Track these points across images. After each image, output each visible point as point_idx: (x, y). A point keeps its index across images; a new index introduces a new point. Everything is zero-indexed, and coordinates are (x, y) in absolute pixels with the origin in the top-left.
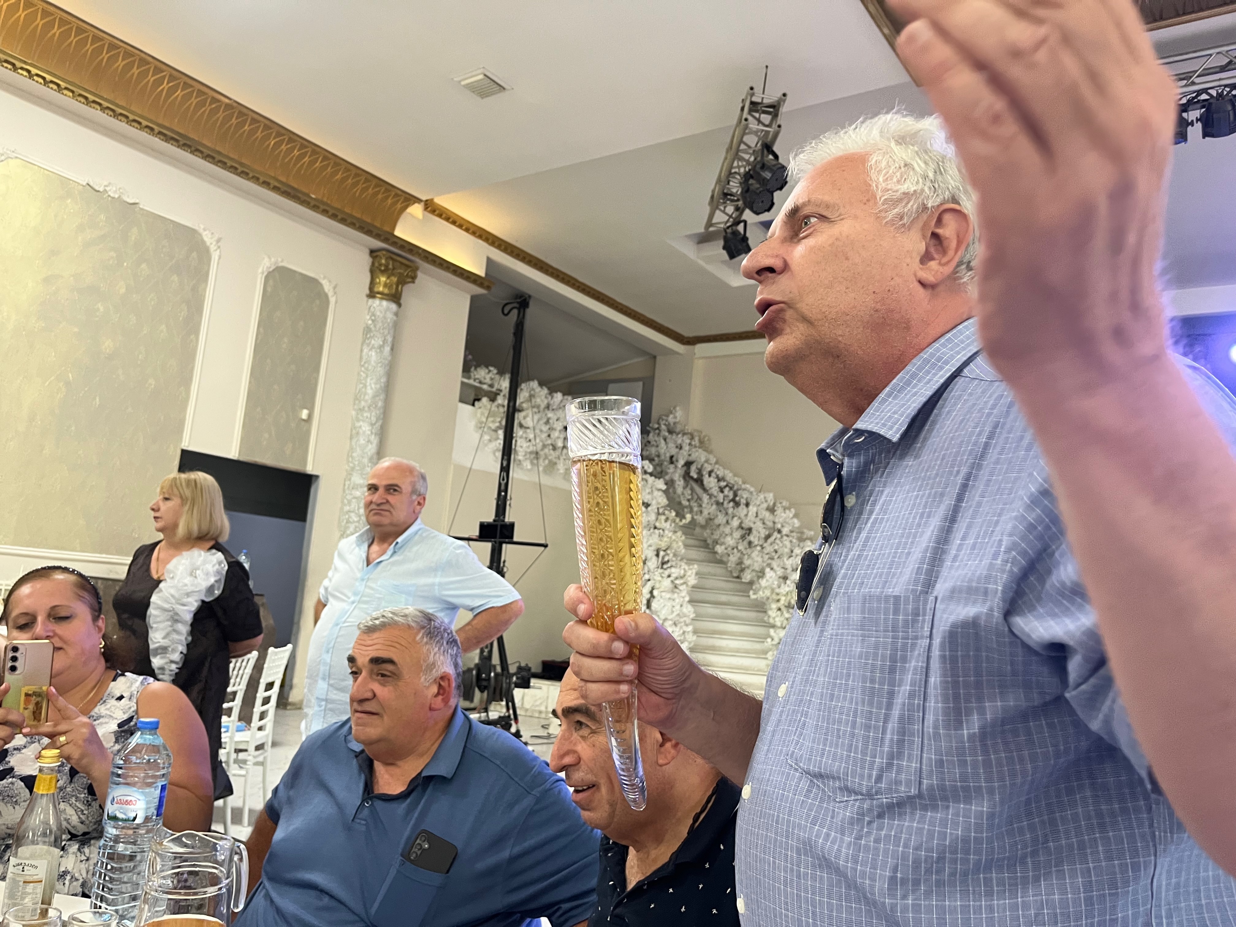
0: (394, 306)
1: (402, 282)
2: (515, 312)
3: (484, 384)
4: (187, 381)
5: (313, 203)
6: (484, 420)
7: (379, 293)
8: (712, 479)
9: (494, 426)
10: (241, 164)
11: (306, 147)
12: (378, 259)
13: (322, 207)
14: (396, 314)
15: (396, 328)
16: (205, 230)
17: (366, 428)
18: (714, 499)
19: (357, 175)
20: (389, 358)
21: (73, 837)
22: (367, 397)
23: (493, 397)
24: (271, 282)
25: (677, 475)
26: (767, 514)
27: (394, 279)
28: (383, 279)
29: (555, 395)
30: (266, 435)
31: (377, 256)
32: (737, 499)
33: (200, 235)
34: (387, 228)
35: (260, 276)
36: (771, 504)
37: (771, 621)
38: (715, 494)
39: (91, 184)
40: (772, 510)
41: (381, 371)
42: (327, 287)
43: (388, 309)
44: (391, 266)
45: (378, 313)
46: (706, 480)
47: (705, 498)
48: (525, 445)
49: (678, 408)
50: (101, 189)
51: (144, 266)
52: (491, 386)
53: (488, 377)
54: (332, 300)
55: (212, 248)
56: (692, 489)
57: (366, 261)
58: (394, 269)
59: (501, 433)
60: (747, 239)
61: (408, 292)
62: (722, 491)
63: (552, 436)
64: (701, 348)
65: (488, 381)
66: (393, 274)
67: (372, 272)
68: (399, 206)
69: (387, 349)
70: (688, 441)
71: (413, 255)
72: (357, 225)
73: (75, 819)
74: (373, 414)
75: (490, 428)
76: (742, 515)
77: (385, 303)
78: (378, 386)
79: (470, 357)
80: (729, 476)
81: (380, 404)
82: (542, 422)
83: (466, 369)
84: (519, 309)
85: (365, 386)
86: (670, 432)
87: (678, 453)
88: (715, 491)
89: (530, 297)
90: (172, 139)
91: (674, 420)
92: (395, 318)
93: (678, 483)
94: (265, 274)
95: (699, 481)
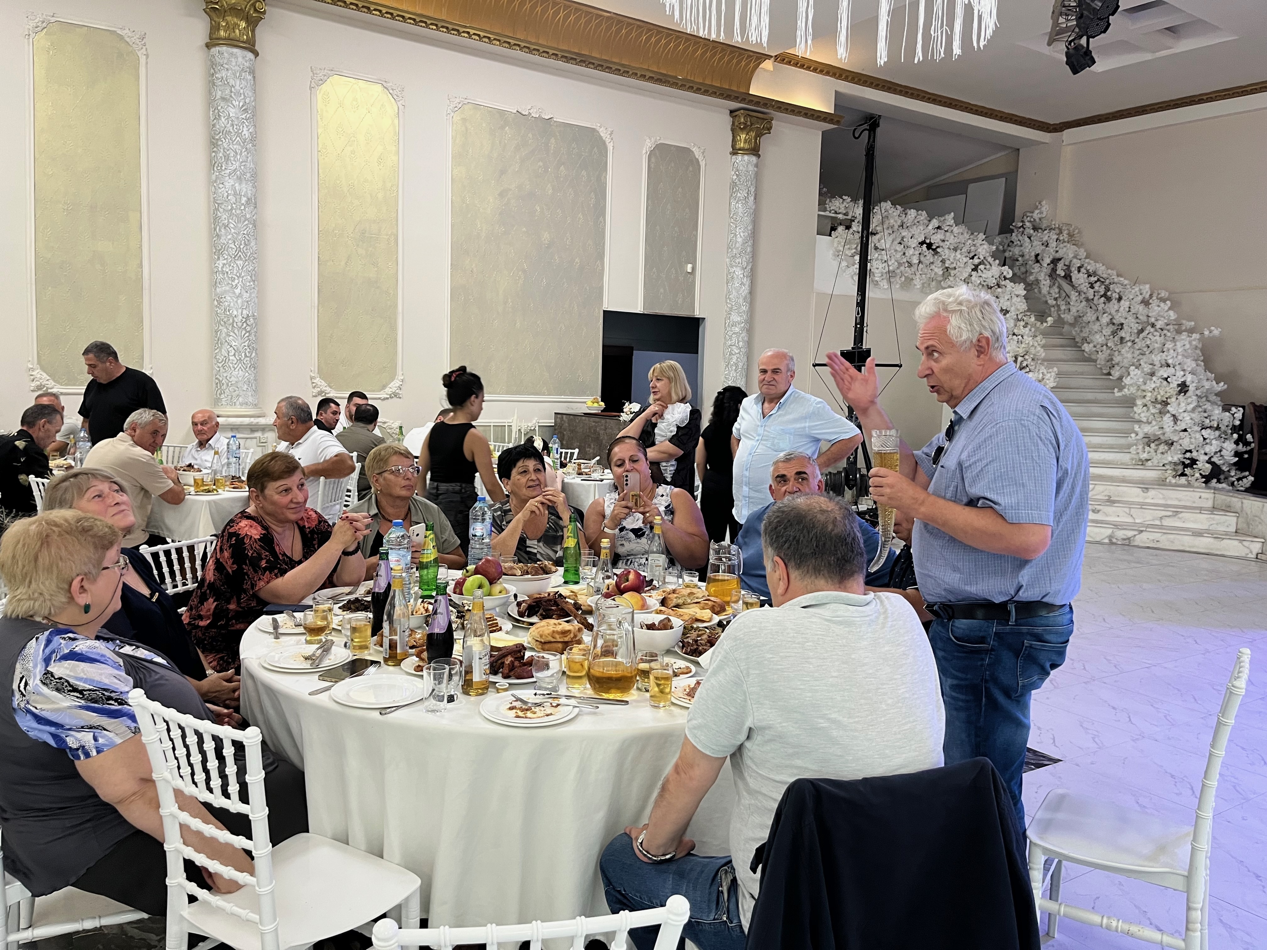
0: (754, 159)
1: (759, 135)
2: (867, 132)
3: (839, 213)
4: (601, 256)
5: (680, 83)
6: (841, 249)
7: (740, 150)
8: (1081, 274)
9: (849, 253)
10: (623, 65)
11: (671, 35)
12: (737, 118)
13: (688, 85)
14: (756, 166)
15: (758, 176)
16: (600, 127)
17: (739, 272)
18: (1083, 296)
19: (714, 48)
20: (754, 207)
22: (738, 245)
23: (848, 225)
24: (653, 160)
25: (1042, 274)
26: (1141, 308)
27: (753, 134)
28: (743, 136)
29: (909, 212)
30: (662, 290)
31: (736, 116)
32: (1109, 293)
33: (598, 132)
34: (742, 90)
35: (644, 156)
36: (1147, 296)
37: (1136, 416)
38: (1085, 290)
39: (520, 111)
40: (1146, 303)
41: (747, 219)
42: (697, 153)
43: (749, 162)
44: (749, 123)
45: (741, 168)
46: (1075, 275)
47: (1074, 295)
48: (881, 266)
49: (1044, 203)
50: (527, 113)
51: (562, 168)
52: (846, 214)
53: (842, 206)
54: (702, 164)
55: (607, 141)
56: (1060, 287)
57: (728, 120)
58: (752, 124)
59: (857, 258)
61: (765, 142)
62: (1092, 287)
63: (907, 254)
64: (1068, 134)
65: (843, 210)
66: (751, 130)
67: (733, 130)
68: (752, 65)
69: (752, 198)
70: (1055, 237)
71: (767, 108)
72: (718, 93)
74: (744, 259)
75: (847, 255)
76: (1113, 312)
77: (746, 157)
78: (746, 234)
79: (825, 190)
80: (1101, 270)
81: (749, 249)
82: (896, 242)
83: (822, 204)
84: (869, 130)
85: (736, 235)
86: (1035, 229)
87: (1043, 250)
88: (1084, 287)
89: (879, 117)
90: (572, 59)
91: (1039, 216)
92: (755, 169)
93: (1043, 282)
94: (648, 153)
95: (1068, 277)
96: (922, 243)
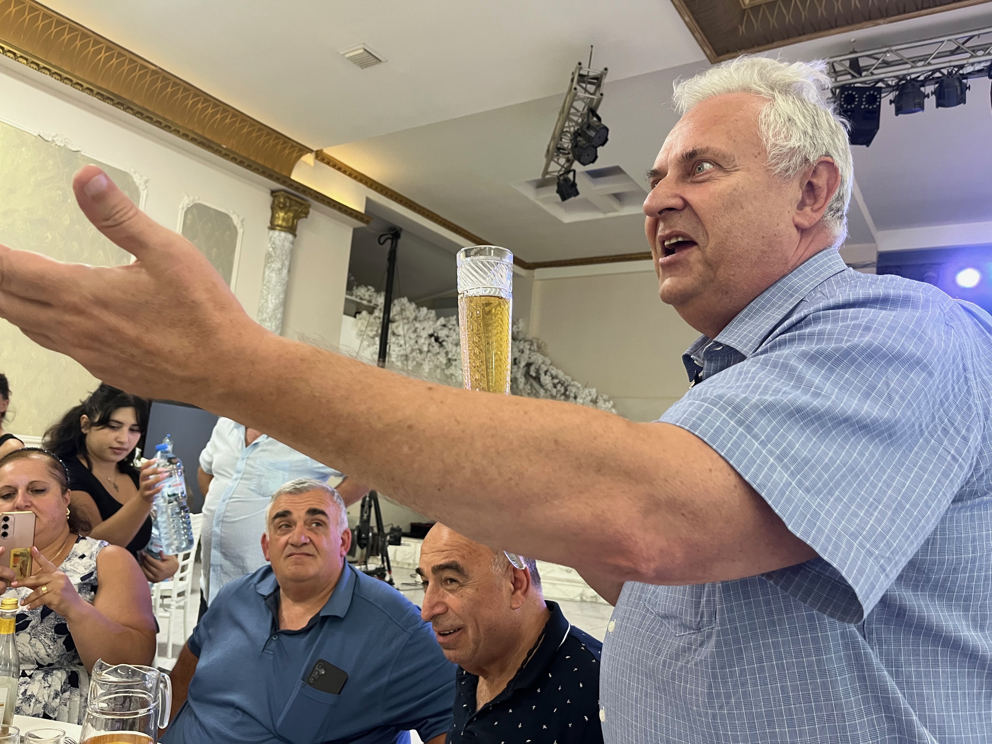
0: (290, 237)
1: (297, 217)
2: (389, 241)
3: (364, 300)
5: (224, 152)
6: (364, 329)
7: (278, 226)
8: (547, 377)
9: (372, 334)
10: (165, 120)
11: (218, 106)
12: (278, 198)
13: (232, 155)
14: (292, 243)
15: (292, 254)
16: (135, 173)
18: (549, 393)
19: (260, 130)
20: (287, 279)
21: (40, 667)
22: (268, 310)
23: (371, 311)
24: (190, 216)
25: (519, 374)
27: (291, 215)
28: (282, 214)
29: (421, 309)
31: (276, 196)
32: (568, 393)
33: (131, 177)
34: (285, 173)
35: (181, 211)
36: (595, 397)
38: (550, 388)
39: (42, 135)
40: (594, 401)
41: (280, 288)
42: (236, 221)
43: (285, 239)
44: (288, 204)
45: (277, 242)
46: (543, 378)
47: (542, 392)
48: (397, 349)
49: (520, 320)
50: (50, 140)
52: (370, 301)
53: (367, 294)
54: (240, 231)
55: (141, 188)
56: (531, 385)
57: (268, 199)
58: (291, 206)
59: (377, 340)
60: (576, 185)
61: (302, 224)
62: (555, 387)
63: (419, 342)
64: (538, 272)
65: (367, 297)
66: (289, 211)
67: (273, 208)
68: (295, 155)
69: (285, 271)
70: (528, 347)
71: (306, 195)
72: (261, 171)
73: (43, 653)
74: (274, 324)
75: (368, 335)
77: (283, 234)
78: (277, 301)
79: (352, 278)
80: (561, 374)
81: (279, 316)
82: (410, 331)
83: (350, 288)
84: (392, 239)
85: (267, 301)
86: (514, 339)
87: (520, 356)
88: (549, 386)
89: (401, 229)
90: (108, 98)
91: (517, 330)
92: (291, 246)
93: (520, 380)
94: (185, 209)
95: (537, 379)
96: (431, 336)
